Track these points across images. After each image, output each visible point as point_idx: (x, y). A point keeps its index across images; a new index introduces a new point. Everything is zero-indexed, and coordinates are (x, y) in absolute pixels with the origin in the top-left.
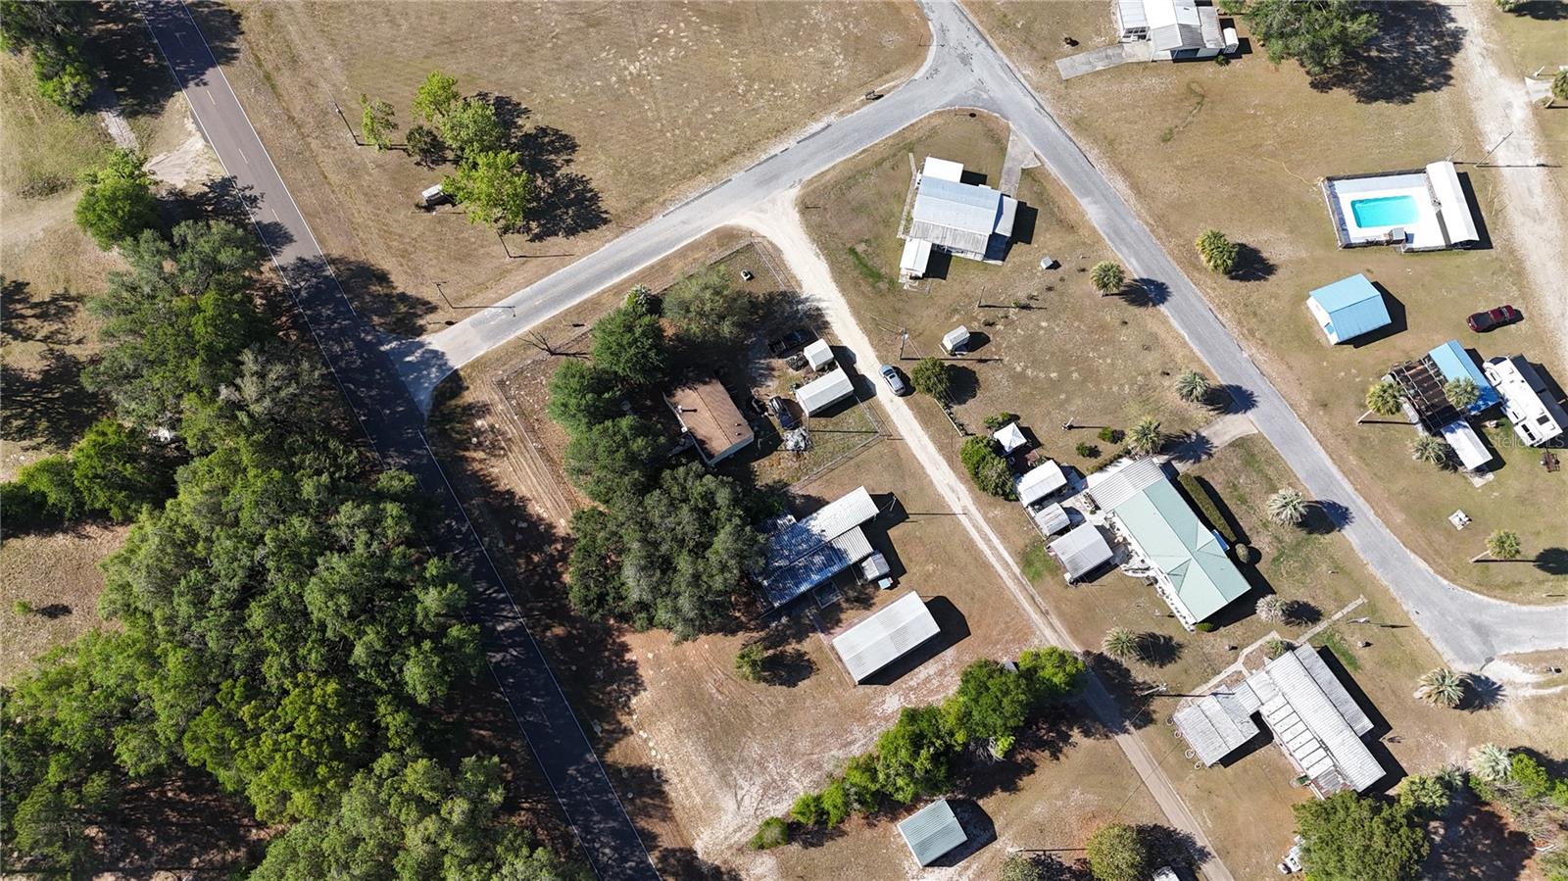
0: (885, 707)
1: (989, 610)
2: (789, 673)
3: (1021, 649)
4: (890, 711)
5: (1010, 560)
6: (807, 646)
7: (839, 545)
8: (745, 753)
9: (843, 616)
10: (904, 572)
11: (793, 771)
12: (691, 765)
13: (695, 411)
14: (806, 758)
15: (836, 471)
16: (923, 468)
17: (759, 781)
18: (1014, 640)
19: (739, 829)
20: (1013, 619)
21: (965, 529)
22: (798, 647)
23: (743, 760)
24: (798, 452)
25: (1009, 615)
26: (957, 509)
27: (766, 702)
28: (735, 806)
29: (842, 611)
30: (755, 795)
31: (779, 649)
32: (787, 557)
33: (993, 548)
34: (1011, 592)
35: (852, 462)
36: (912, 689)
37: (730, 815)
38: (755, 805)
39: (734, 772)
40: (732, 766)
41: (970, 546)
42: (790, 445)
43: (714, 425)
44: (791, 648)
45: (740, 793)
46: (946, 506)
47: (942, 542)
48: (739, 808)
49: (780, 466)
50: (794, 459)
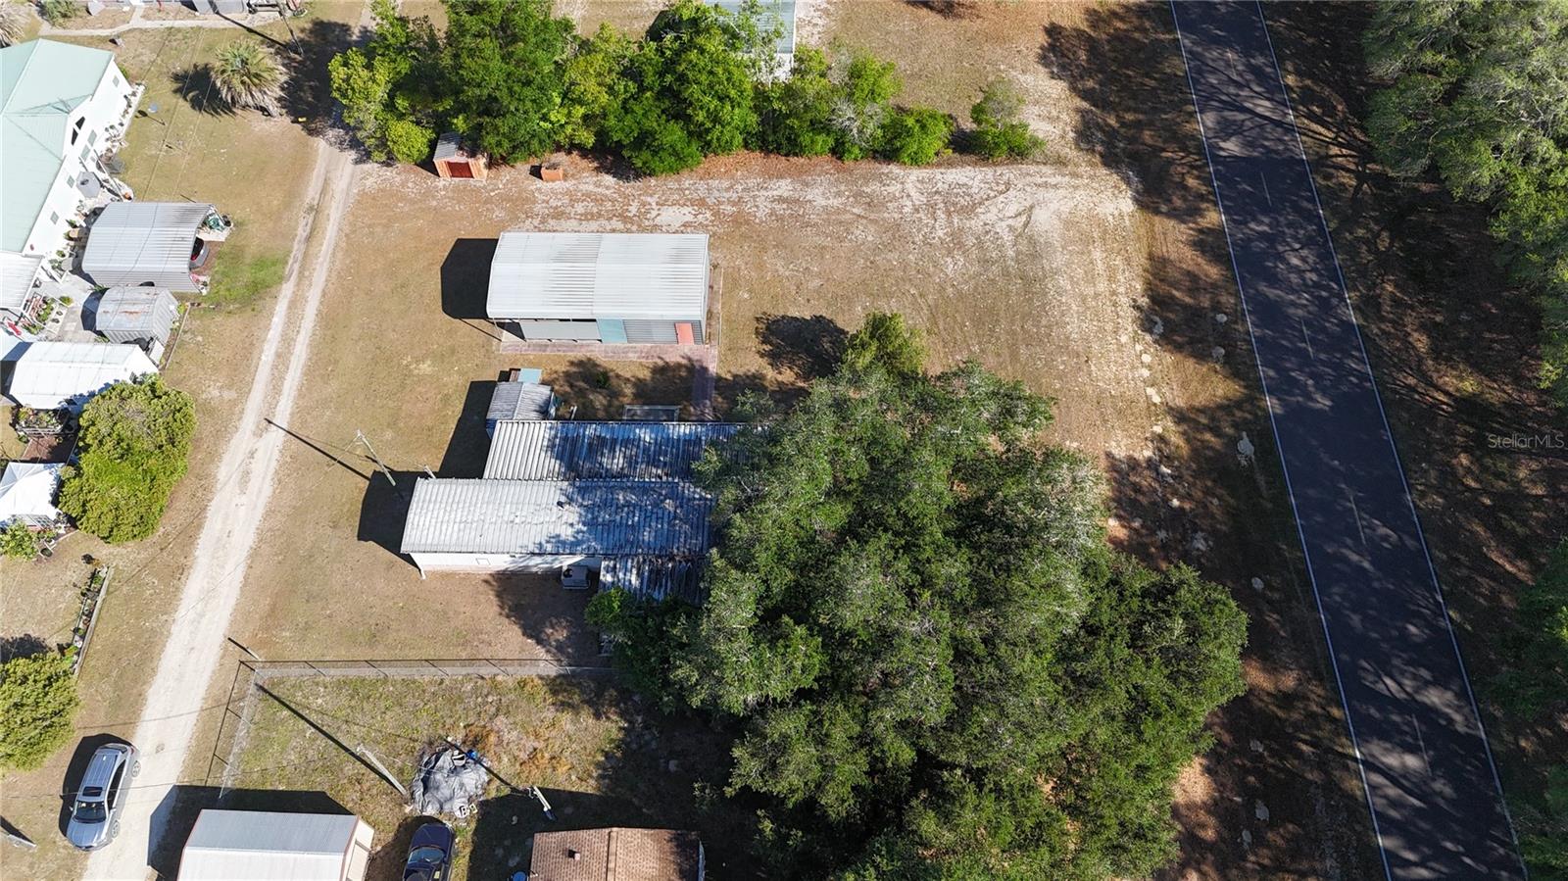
1: (395, 255)
2: (816, 340)
3: (403, 184)
4: (686, 210)
5: (281, 308)
6: (752, 361)
7: (550, 463)
8: (974, 269)
9: (645, 374)
10: (477, 382)
11: (907, 209)
12: (1084, 300)
14: (873, 216)
15: (429, 651)
17: (975, 224)
18: (402, 199)
19: (1046, 185)
20: (373, 226)
21: (301, 395)
22: (770, 373)
23: (985, 262)
24: (472, 750)
25: (373, 234)
28: (1036, 211)
29: (639, 384)
30: (994, 210)
33: (287, 342)
34: (333, 262)
35: (378, 650)
37: (1054, 206)
38: (1001, 198)
39: (1011, 253)
40: (1011, 262)
41: (321, 366)
42: (473, 779)
44: (782, 375)
46: (288, 453)
47: (362, 397)
48: (1032, 207)
49: (540, 745)
50: (492, 738)
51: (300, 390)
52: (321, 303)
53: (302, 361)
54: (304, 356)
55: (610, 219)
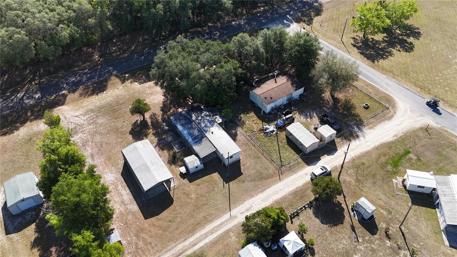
0: (109, 174)
1: (161, 232)
2: (137, 131)
5: (197, 247)
6: (150, 137)
7: (204, 141)
8: (100, 117)
10: (191, 181)
11: (85, 135)
12: (101, 101)
13: (276, 82)
14: (91, 140)
15: (253, 147)
16: (262, 192)
17: (85, 123)
18: (137, 248)
20: (153, 248)
21: (220, 217)
23: (97, 117)
25: (156, 245)
26: (234, 212)
27: (124, 124)
28: (76, 115)
30: (79, 121)
31: (151, 127)
32: (197, 119)
33: (206, 235)
34: (173, 248)
35: (260, 155)
36: (116, 187)
37: (72, 114)
38: (74, 122)
39: (92, 114)
40: (95, 113)
41: (207, 220)
42: (267, 126)
43: (269, 88)
44: (151, 131)
45: (82, 117)
46: (236, 206)
47: (210, 203)
48: (75, 116)
49: (253, 124)
50: (258, 129)
51: (218, 218)
52: (189, 237)
53: (210, 225)
54: (208, 226)
55: (118, 190)
